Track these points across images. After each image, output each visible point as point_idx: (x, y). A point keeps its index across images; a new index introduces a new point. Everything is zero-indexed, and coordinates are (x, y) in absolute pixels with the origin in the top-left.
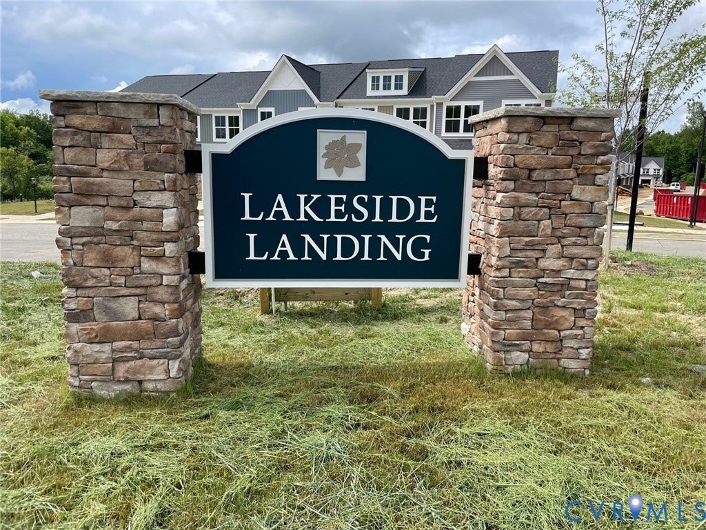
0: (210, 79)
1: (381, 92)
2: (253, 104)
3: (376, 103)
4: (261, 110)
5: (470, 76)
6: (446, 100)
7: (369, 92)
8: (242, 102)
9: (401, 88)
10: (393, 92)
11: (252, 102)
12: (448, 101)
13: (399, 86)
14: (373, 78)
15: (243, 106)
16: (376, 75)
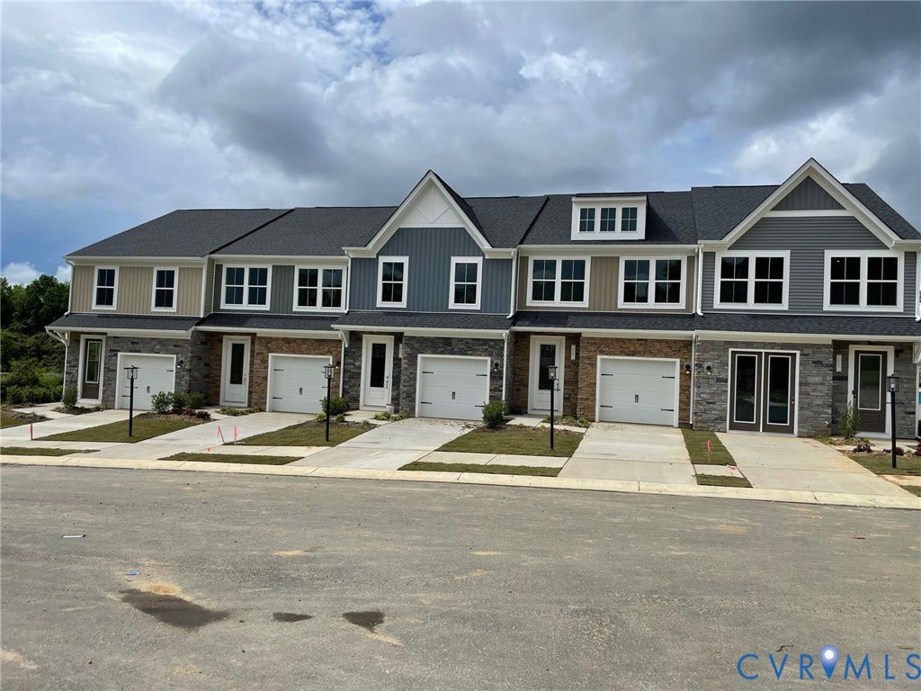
0: (284, 215)
1: (597, 234)
2: (370, 250)
3: (586, 252)
4: (383, 259)
5: (764, 210)
6: (721, 248)
7: (576, 234)
8: (352, 246)
9: (633, 228)
10: (618, 234)
11: (371, 245)
12: (724, 249)
13: (629, 225)
14: (583, 212)
15: (351, 252)
16: (588, 207)
